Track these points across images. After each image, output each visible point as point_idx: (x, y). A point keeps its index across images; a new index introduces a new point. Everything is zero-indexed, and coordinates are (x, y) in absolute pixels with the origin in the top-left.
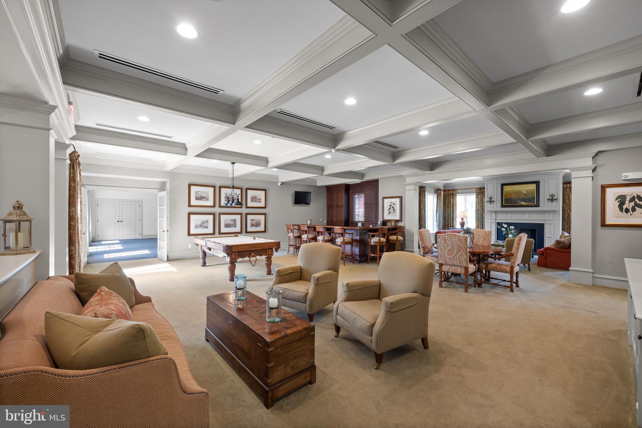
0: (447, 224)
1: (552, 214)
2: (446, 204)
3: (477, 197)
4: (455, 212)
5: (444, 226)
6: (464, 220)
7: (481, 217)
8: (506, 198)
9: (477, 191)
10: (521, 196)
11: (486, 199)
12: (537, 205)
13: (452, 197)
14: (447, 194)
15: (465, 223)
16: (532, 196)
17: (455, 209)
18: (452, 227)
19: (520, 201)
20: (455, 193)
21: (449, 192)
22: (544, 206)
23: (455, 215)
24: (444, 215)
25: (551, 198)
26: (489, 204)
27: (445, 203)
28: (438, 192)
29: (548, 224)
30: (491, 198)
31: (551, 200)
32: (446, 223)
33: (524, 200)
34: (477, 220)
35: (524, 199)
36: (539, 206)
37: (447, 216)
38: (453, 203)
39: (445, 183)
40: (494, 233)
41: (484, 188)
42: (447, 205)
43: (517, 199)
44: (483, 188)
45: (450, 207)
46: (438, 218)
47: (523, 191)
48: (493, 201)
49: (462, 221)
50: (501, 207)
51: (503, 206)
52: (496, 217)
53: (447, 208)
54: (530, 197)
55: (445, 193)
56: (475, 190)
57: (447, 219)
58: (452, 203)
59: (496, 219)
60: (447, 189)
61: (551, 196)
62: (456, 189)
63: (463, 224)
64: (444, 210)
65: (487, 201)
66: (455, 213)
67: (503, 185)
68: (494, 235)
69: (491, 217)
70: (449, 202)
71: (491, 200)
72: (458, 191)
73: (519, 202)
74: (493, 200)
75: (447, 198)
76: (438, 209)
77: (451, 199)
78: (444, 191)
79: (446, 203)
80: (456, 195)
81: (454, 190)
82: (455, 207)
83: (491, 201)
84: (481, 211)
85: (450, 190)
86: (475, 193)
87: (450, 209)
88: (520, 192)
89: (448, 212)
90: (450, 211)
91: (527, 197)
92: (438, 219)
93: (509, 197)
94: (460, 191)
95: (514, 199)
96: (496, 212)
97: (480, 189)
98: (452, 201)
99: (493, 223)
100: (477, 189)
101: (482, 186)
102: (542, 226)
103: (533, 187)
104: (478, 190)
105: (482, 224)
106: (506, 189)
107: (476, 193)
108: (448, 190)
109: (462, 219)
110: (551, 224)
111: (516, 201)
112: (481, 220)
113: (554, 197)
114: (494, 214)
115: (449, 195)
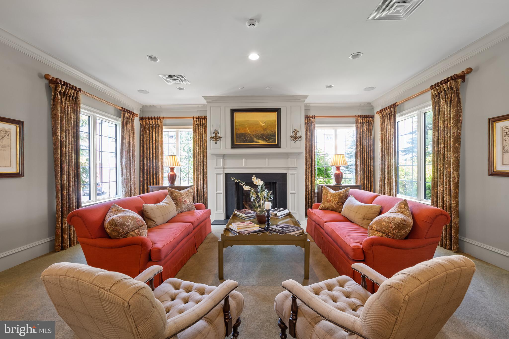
0: (147, 179)
1: (296, 159)
2: (145, 142)
3: (195, 131)
4: (160, 157)
5: (141, 184)
6: (175, 171)
7: (202, 165)
8: (238, 132)
9: (196, 123)
10: (257, 131)
11: (210, 134)
12: (278, 146)
13: (154, 130)
14: (146, 124)
15: (177, 177)
16: (272, 131)
17: (160, 151)
18: (156, 184)
19: (257, 139)
20: (159, 123)
21: (149, 122)
22: (286, 147)
23: (160, 163)
24: (142, 163)
25: (294, 135)
26: (213, 143)
27: (143, 141)
28: (124, 114)
29: (291, 174)
30: (216, 132)
31: (294, 138)
32: (146, 176)
33: (262, 137)
34: (195, 170)
35: (263, 135)
36: (280, 147)
37: (147, 165)
38: (157, 141)
39: (143, 106)
40: (222, 191)
41: (206, 118)
42: (147, 144)
43: (253, 135)
44: (203, 117)
45: (151, 148)
46: (124, 166)
47: (261, 123)
48: (220, 138)
49: (171, 173)
50: (232, 148)
51: (234, 146)
52: (224, 164)
53: (147, 149)
54: (270, 132)
55: (143, 122)
56: (191, 121)
57: (147, 169)
58: (154, 142)
59: (224, 168)
60: (147, 117)
61: (294, 131)
62: (162, 116)
63: (172, 178)
64: (142, 154)
65: (211, 138)
66: (160, 160)
67: (234, 111)
68: (222, 194)
69: (217, 165)
70: (150, 139)
71: (216, 135)
72: (164, 121)
73: (255, 140)
74: (219, 135)
75: (146, 132)
76: (124, 151)
77: (154, 135)
78: (142, 119)
79: (145, 140)
80: (162, 127)
81: (158, 118)
82: (160, 148)
83: (217, 138)
84: (202, 156)
85: (152, 118)
86: (192, 127)
87: (151, 151)
88: (257, 124)
89: (148, 157)
90: (151, 156)
91: (266, 132)
92: (125, 171)
93: (243, 132)
94: (168, 121)
95: (249, 135)
96: (224, 156)
97: (200, 118)
98: (154, 138)
99: (220, 174)
100: (195, 119)
101: (203, 115)
102: (283, 176)
103: (273, 116)
104: (197, 121)
105: (203, 176)
106: (239, 117)
107: (193, 125)
108: (149, 118)
109: (172, 169)
110: (294, 174)
111: (252, 138)
112: (202, 170)
113: (297, 134)
114: (222, 160)
115: (150, 127)
